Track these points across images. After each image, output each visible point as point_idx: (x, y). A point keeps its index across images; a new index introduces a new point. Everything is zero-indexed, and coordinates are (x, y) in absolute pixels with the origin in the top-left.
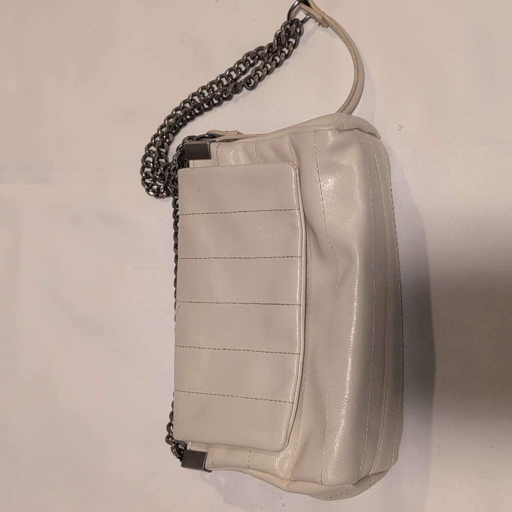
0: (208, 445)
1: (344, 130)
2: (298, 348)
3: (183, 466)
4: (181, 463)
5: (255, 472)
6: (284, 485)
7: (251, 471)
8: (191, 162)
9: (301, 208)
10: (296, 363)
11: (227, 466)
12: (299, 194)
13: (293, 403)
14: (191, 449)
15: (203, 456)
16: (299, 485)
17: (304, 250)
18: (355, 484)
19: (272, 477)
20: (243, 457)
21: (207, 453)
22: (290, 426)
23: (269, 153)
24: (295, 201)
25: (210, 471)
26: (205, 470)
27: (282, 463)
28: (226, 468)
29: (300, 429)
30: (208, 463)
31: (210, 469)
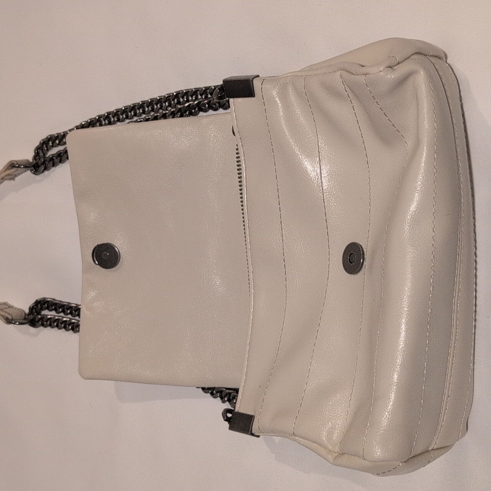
3: (231, 428)
4: (228, 425)
5: (301, 439)
6: (331, 457)
7: (297, 438)
8: (231, 100)
11: (274, 432)
14: (239, 411)
15: (250, 419)
18: (404, 462)
19: (319, 447)
20: (289, 424)
21: (254, 416)
25: (258, 436)
26: (253, 435)
27: (330, 433)
28: (273, 435)
29: (352, 396)
30: (255, 428)
31: (258, 434)
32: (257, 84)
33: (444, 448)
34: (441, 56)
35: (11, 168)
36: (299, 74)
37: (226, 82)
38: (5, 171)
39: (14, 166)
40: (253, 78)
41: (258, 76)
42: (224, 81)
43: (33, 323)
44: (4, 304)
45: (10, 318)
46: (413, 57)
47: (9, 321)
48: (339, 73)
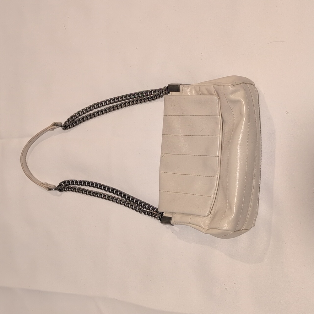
0: (173, 213)
1: (236, 85)
2: (217, 175)
4: (160, 222)
5: (192, 225)
6: (204, 231)
7: (190, 225)
8: (171, 93)
9: (221, 115)
10: (216, 181)
11: (181, 223)
12: (220, 109)
13: (214, 197)
14: (165, 216)
15: (170, 219)
16: (210, 231)
17: (221, 133)
18: (233, 232)
19: (199, 227)
20: (188, 219)
21: (172, 217)
22: (212, 207)
23: (206, 92)
24: (218, 112)
25: (173, 225)
26: (171, 225)
28: (180, 224)
30: (172, 222)
31: (173, 224)
32: (181, 87)
33: (247, 230)
34: (252, 84)
35: (54, 126)
36: (198, 85)
37: (169, 85)
38: (51, 127)
39: (56, 125)
40: (180, 85)
41: (182, 84)
42: (168, 85)
43: (60, 190)
44: (46, 183)
45: (50, 188)
46: (241, 84)
47: (50, 189)
48: (213, 86)
